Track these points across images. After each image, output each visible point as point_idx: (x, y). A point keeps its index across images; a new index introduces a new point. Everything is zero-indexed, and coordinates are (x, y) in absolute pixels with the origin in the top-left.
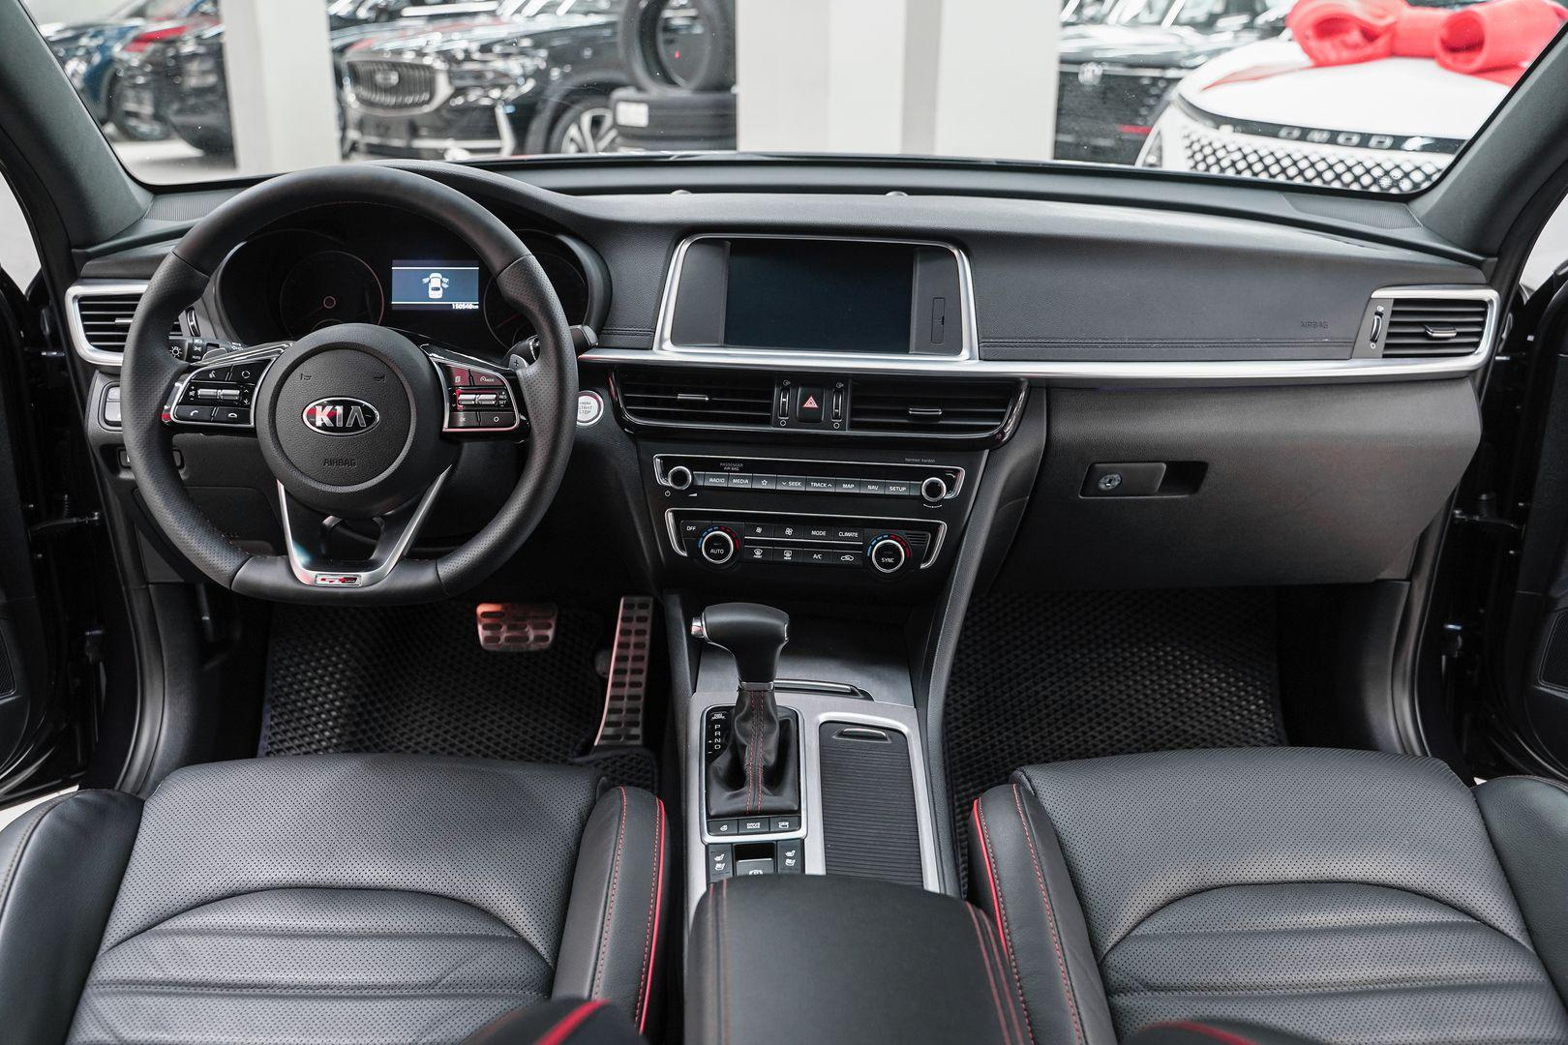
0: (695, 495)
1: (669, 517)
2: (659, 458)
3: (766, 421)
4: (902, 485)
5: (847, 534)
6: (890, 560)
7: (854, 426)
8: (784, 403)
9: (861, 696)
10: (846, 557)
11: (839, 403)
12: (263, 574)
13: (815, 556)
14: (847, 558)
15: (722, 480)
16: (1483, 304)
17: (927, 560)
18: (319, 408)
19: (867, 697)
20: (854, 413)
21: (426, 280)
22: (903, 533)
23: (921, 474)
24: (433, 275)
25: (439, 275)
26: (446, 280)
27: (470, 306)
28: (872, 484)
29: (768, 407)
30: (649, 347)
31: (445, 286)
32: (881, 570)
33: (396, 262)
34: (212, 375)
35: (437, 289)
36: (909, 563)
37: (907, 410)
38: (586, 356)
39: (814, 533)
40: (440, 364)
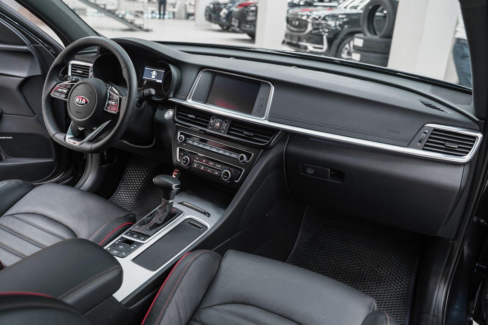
0: (185, 144)
1: (178, 149)
2: (180, 132)
3: (206, 127)
4: (235, 155)
5: (218, 166)
6: (226, 177)
7: (228, 133)
8: (211, 123)
9: (207, 215)
10: (216, 172)
11: (225, 125)
12: (59, 137)
13: (209, 170)
14: (216, 173)
15: (192, 142)
16: (475, 138)
17: (237, 180)
18: (77, 98)
19: (209, 215)
20: (230, 129)
21: (152, 73)
22: (232, 169)
23: (239, 152)
24: (154, 71)
25: (155, 72)
26: (156, 73)
27: (160, 81)
28: (228, 152)
29: (208, 123)
30: (185, 100)
31: (156, 75)
32: (223, 179)
33: (146, 66)
34: (63, 86)
35: (154, 75)
36: (232, 179)
37: (243, 132)
38: (170, 99)
39: (210, 163)
40: (109, 92)
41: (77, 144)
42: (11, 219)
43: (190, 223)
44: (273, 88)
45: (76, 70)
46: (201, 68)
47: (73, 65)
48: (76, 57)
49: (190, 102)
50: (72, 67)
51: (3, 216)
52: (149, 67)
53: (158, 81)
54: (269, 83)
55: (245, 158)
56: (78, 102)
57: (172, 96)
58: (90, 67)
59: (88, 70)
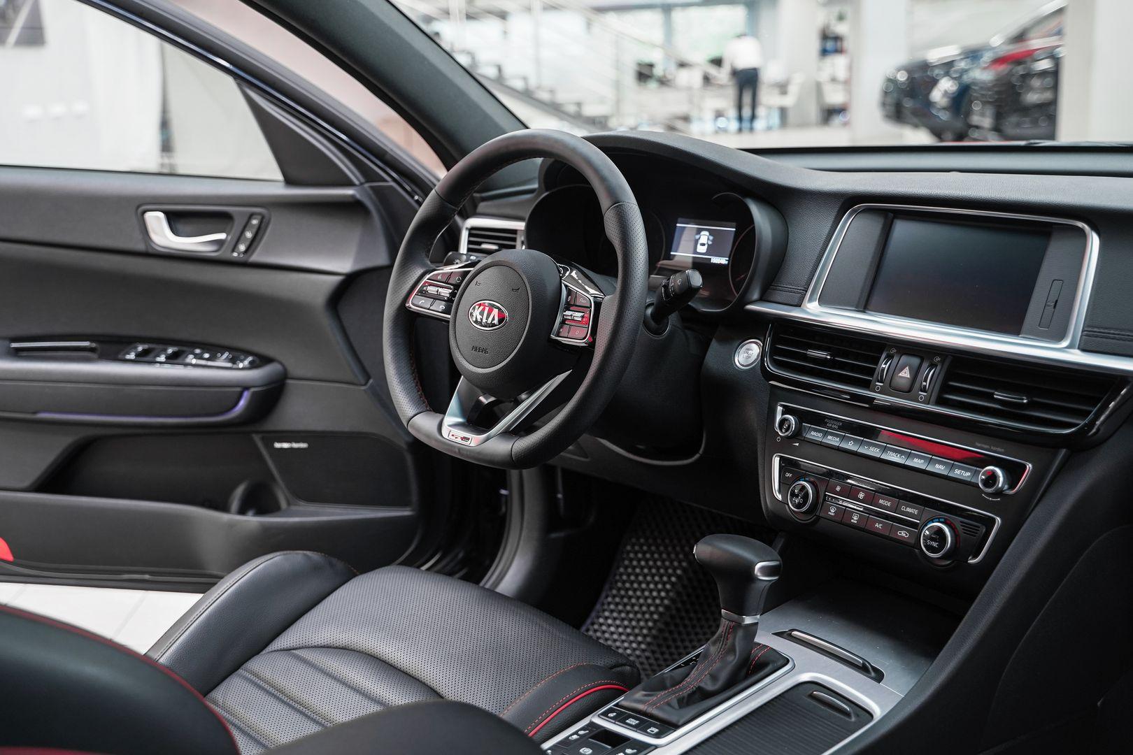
0: (797, 444)
1: (776, 461)
2: (781, 405)
3: (866, 385)
4: (967, 470)
5: (909, 510)
6: (935, 544)
7: (941, 402)
8: (883, 369)
9: (873, 674)
10: (902, 532)
11: (929, 375)
12: (424, 424)
13: (877, 525)
14: (903, 534)
15: (820, 435)
17: (975, 556)
18: (477, 307)
19: (879, 676)
20: (945, 388)
21: (697, 237)
22: (957, 520)
23: (981, 461)
24: (703, 233)
25: (707, 233)
26: (711, 238)
27: (723, 261)
28: (940, 463)
29: (871, 372)
30: (799, 305)
31: (710, 243)
32: (927, 552)
33: (680, 219)
34: (439, 277)
35: (703, 245)
36: (958, 553)
37: (993, 394)
38: (750, 307)
39: (881, 501)
40: (566, 286)
41: (473, 441)
42: (284, 661)
43: (812, 696)
44: (1094, 241)
45: (480, 244)
46: (848, 202)
47: (473, 232)
48: (482, 206)
49: (813, 311)
50: (470, 235)
51: (264, 652)
52: (688, 220)
53: (716, 260)
54: (1080, 224)
55: (1001, 479)
56: (479, 320)
57: (756, 296)
58: (518, 232)
59: (514, 240)
